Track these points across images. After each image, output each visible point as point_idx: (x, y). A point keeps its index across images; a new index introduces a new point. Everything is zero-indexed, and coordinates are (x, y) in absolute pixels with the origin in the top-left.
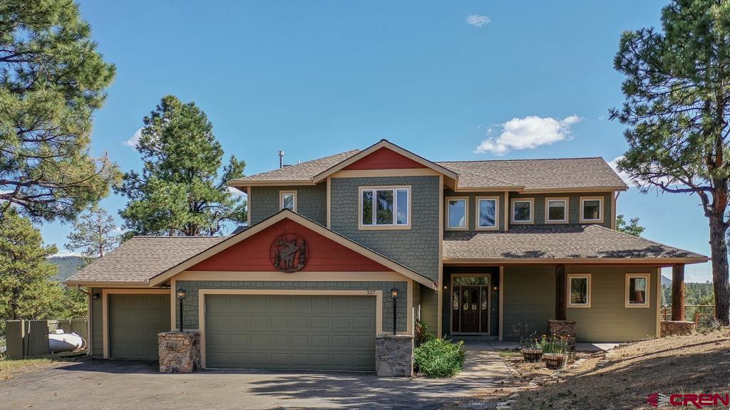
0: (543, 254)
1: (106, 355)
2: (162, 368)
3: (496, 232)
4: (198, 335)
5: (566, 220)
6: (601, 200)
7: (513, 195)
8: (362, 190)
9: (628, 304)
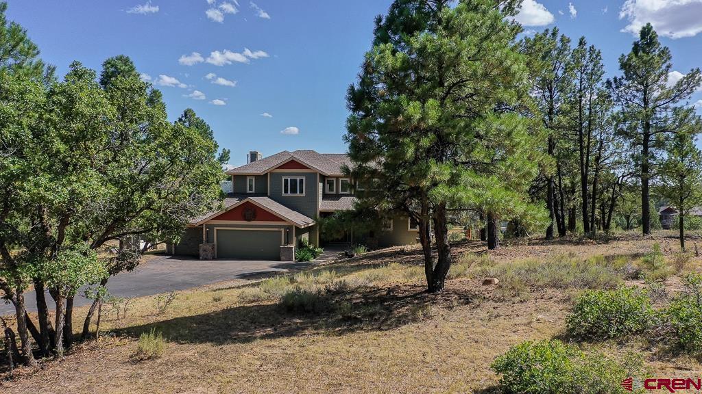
1: (173, 253)
2: (201, 258)
3: (348, 195)
4: (214, 245)
8: (284, 178)
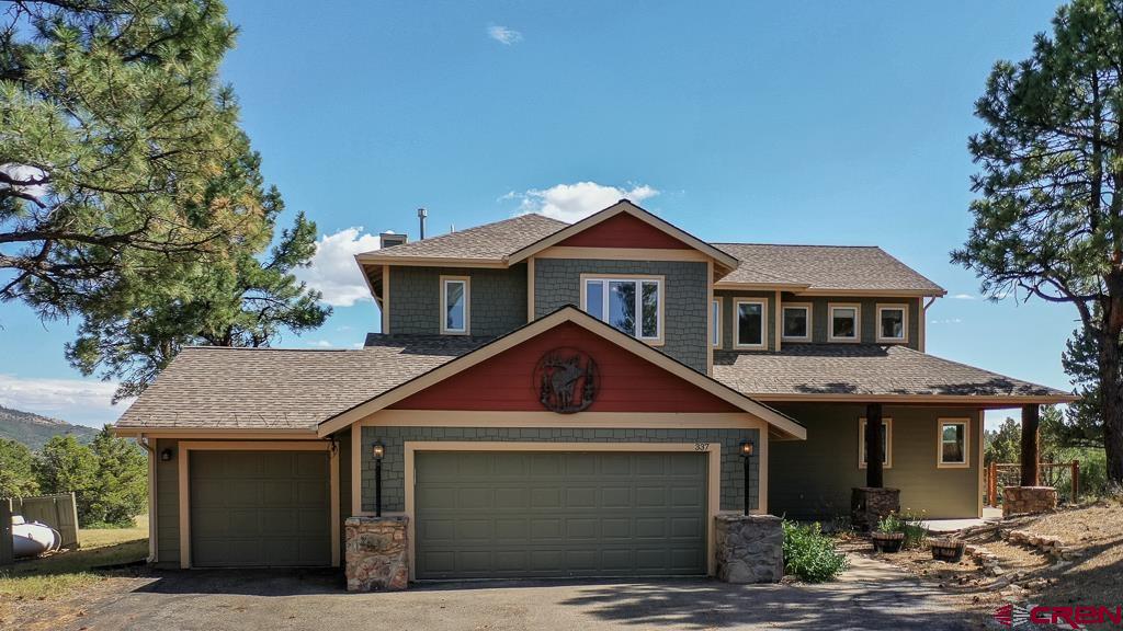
0: (854, 388)
1: (185, 562)
3: (763, 353)
5: (856, 338)
6: (905, 309)
7: (788, 296)
8: (586, 280)
9: (941, 464)
